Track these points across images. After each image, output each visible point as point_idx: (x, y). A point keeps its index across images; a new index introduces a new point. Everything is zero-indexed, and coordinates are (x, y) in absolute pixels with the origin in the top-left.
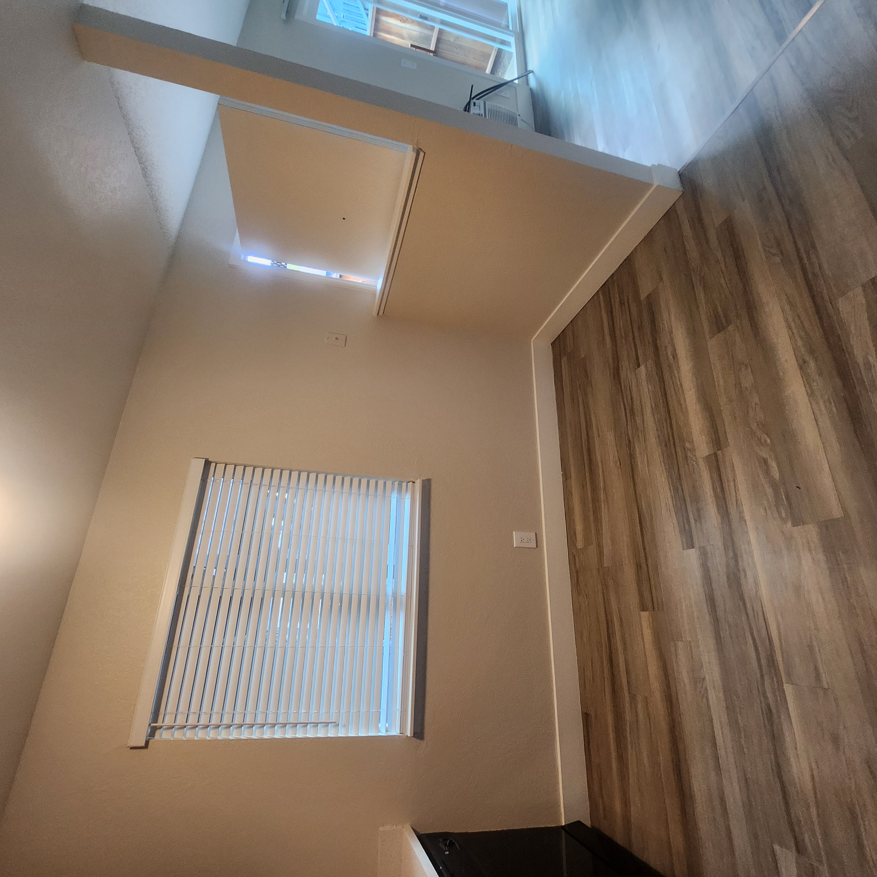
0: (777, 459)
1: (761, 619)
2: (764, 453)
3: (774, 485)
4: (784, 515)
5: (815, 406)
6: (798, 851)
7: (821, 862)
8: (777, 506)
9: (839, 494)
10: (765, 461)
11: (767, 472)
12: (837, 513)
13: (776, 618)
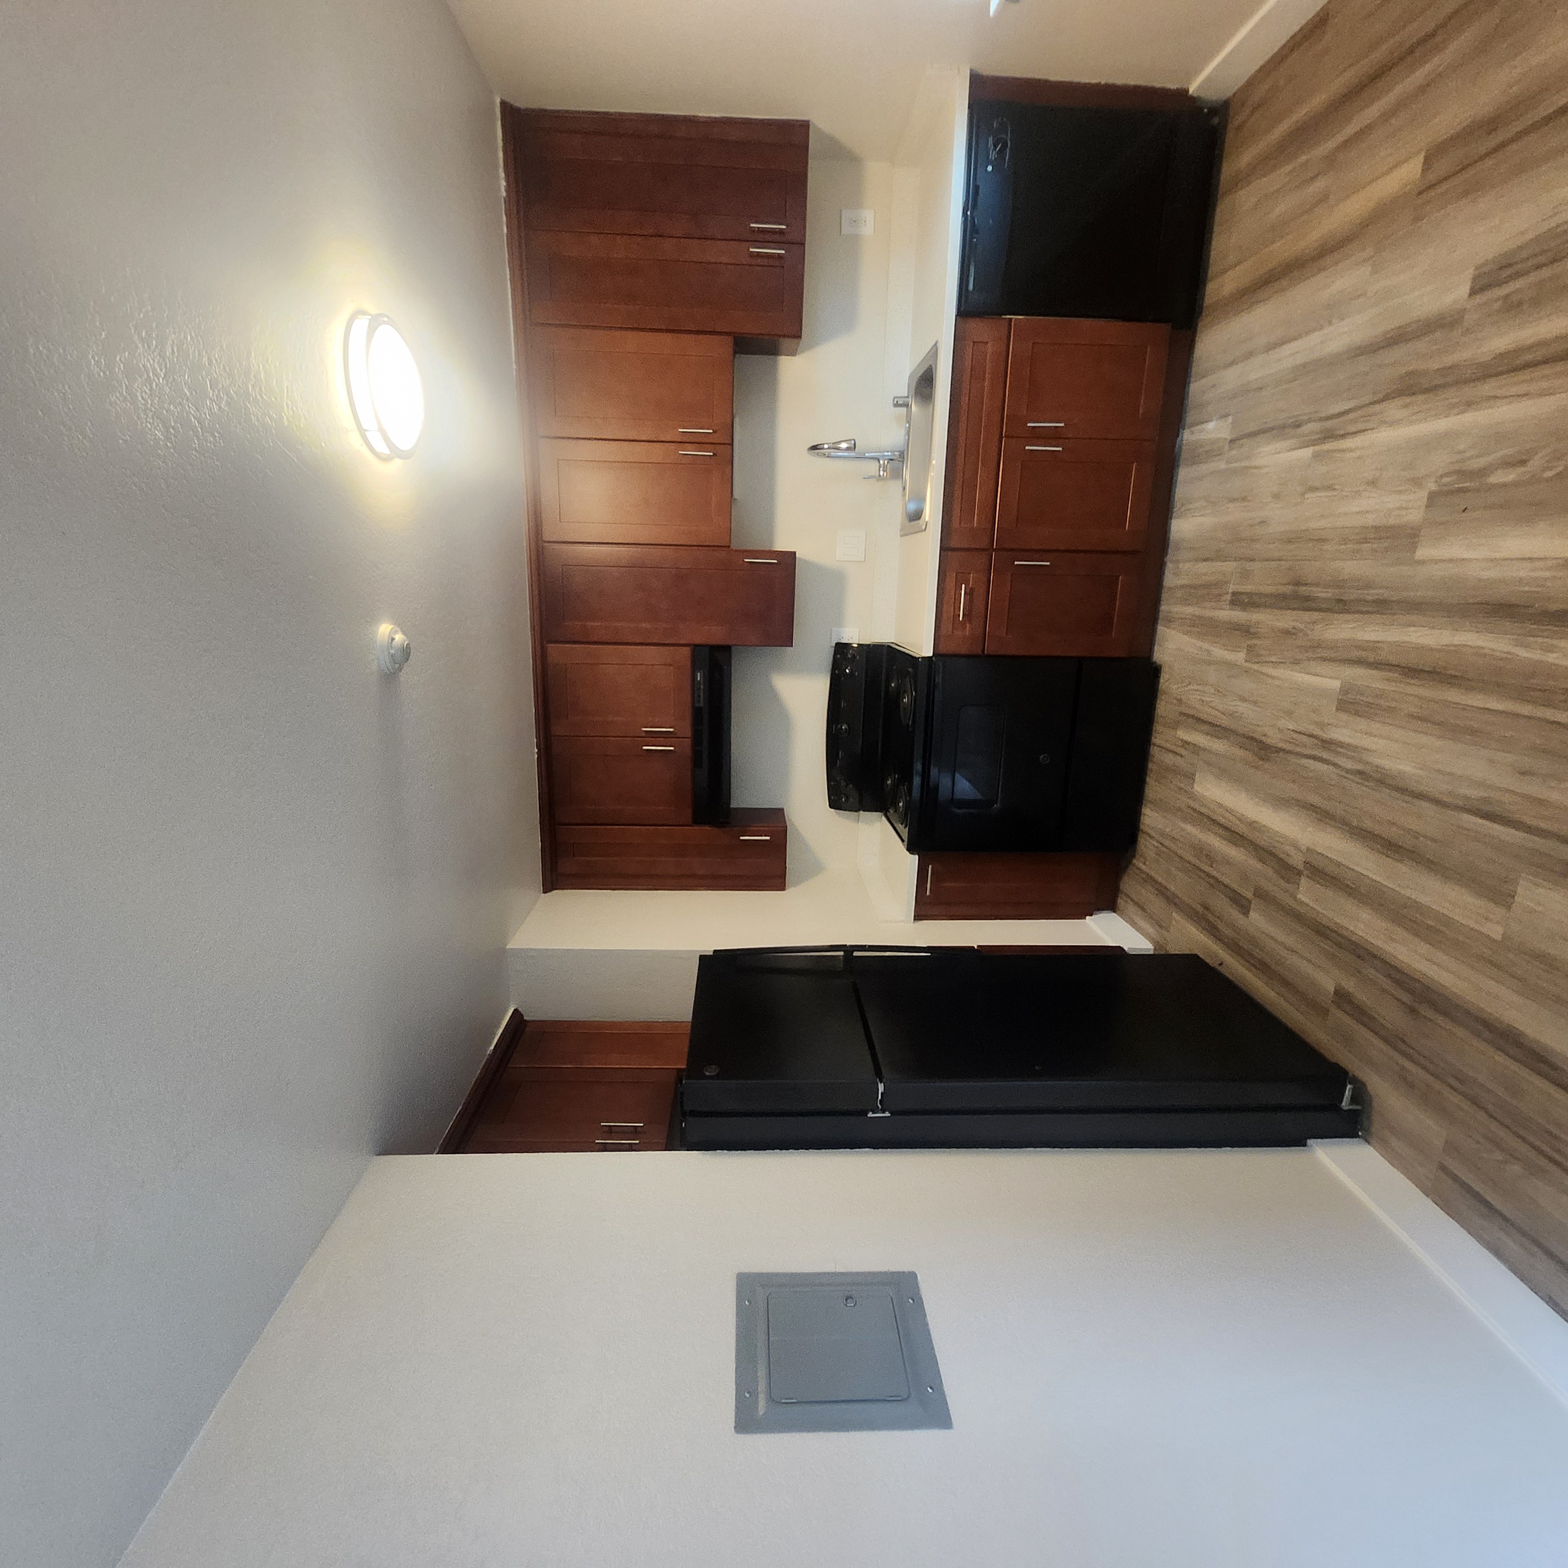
0: (1515, 484)
1: (1360, 426)
2: (1535, 463)
3: (1482, 472)
4: (1446, 480)
5: (1550, 563)
6: (1232, 441)
7: (1228, 462)
8: (1460, 472)
9: (1437, 562)
10: (1523, 462)
11: (1508, 464)
12: (1422, 553)
13: (1357, 448)
